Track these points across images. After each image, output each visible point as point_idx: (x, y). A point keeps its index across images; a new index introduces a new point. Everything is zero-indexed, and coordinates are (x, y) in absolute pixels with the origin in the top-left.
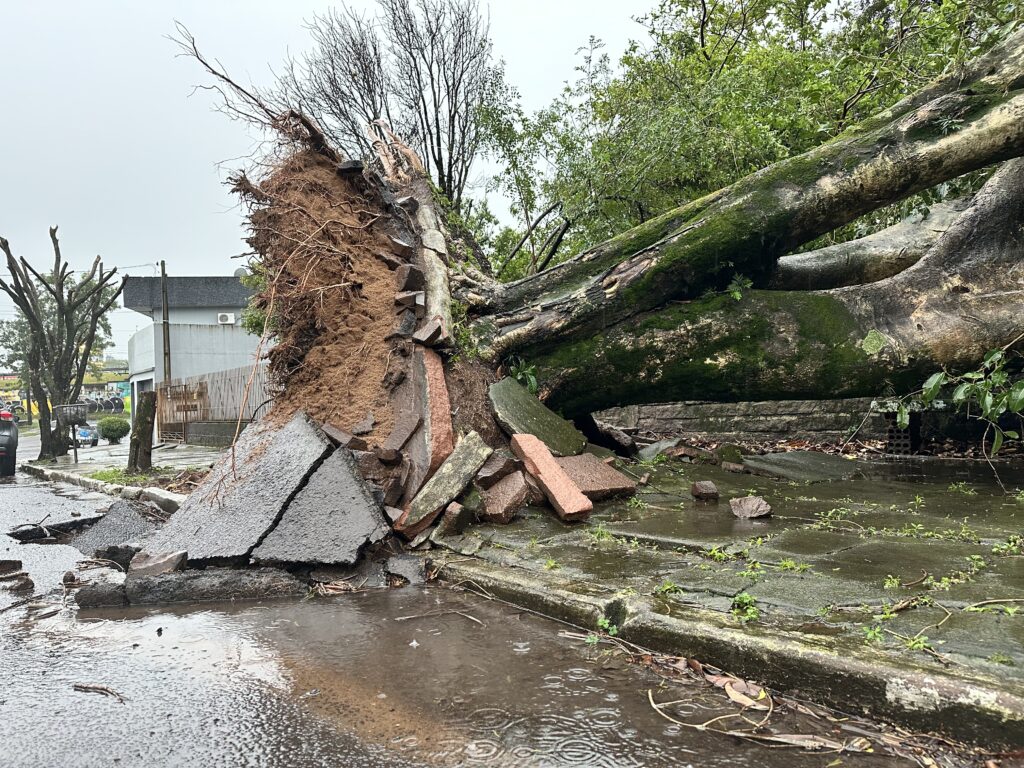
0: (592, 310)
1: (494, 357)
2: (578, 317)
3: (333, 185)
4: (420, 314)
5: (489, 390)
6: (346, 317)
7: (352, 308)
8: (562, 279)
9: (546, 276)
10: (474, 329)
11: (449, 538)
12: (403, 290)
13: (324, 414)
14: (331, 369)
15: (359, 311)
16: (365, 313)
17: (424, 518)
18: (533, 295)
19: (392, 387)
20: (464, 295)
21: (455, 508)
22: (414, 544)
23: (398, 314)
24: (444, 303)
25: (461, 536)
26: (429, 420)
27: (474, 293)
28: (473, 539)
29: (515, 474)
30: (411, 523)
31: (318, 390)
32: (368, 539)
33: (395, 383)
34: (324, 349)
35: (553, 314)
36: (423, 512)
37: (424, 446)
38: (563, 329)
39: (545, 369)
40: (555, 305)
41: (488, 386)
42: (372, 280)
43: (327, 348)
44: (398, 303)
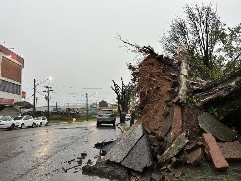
0: (238, 89)
1: (201, 106)
2: (233, 92)
3: (155, 62)
4: (175, 94)
5: (198, 117)
6: (154, 96)
7: (156, 94)
8: (227, 79)
9: (221, 79)
10: (195, 97)
11: (173, 169)
12: (171, 88)
13: (147, 123)
14: (150, 111)
15: (158, 95)
16: (160, 95)
17: (166, 161)
18: (216, 85)
19: (165, 116)
20: (192, 87)
21: (174, 159)
22: (162, 169)
23: (169, 95)
24: (183, 90)
25: (176, 169)
26: (173, 128)
27: (195, 86)
28: (179, 171)
29: (199, 149)
30: (161, 162)
31: (146, 117)
32: (146, 165)
33: (166, 115)
34: (148, 105)
35: (223, 91)
36: (165, 159)
37: (171, 136)
38: (227, 96)
39: (221, 109)
40: (224, 88)
41: (198, 115)
42: (163, 85)
43: (149, 105)
44: (169, 92)
